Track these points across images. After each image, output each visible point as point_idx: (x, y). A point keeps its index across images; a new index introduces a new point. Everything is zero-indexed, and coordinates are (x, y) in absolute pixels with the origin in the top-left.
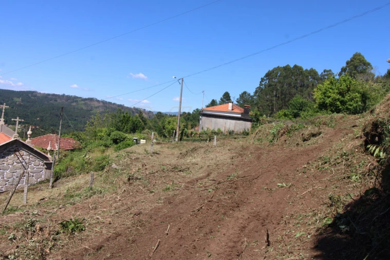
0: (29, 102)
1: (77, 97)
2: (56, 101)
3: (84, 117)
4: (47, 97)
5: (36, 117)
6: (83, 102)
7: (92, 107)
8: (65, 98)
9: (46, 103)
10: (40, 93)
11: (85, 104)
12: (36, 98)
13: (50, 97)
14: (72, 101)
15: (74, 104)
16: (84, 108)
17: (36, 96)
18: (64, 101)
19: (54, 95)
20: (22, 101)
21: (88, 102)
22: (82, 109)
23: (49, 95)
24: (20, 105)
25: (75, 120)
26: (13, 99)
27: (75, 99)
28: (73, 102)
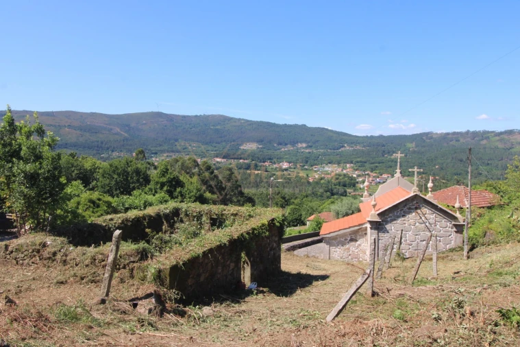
0: (424, 146)
1: (488, 132)
2: (458, 141)
3: (502, 159)
4: (445, 137)
5: (435, 165)
6: (497, 138)
7: (512, 142)
8: (469, 135)
9: (445, 145)
10: (437, 134)
11: (501, 140)
12: (432, 140)
13: (450, 136)
14: (481, 138)
15: (484, 142)
16: (500, 146)
17: (431, 138)
18: (469, 139)
19: (454, 133)
20: (417, 146)
21: (505, 137)
22: (497, 148)
23: (448, 134)
24: (414, 152)
25: (488, 164)
26: (405, 146)
27: (485, 135)
28: (482, 140)
